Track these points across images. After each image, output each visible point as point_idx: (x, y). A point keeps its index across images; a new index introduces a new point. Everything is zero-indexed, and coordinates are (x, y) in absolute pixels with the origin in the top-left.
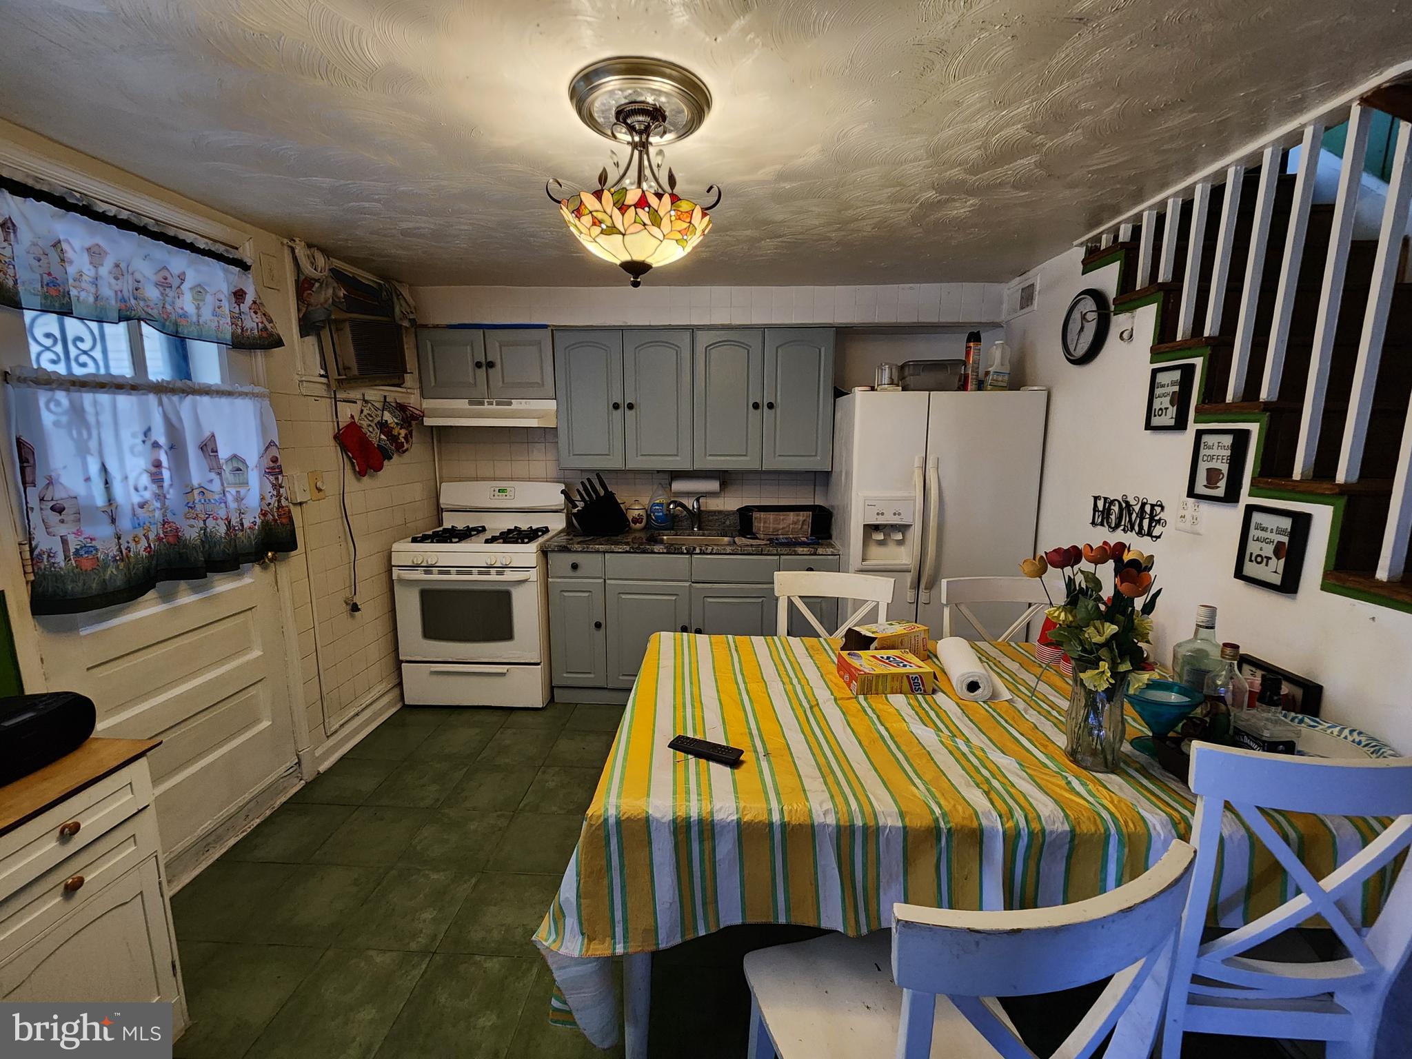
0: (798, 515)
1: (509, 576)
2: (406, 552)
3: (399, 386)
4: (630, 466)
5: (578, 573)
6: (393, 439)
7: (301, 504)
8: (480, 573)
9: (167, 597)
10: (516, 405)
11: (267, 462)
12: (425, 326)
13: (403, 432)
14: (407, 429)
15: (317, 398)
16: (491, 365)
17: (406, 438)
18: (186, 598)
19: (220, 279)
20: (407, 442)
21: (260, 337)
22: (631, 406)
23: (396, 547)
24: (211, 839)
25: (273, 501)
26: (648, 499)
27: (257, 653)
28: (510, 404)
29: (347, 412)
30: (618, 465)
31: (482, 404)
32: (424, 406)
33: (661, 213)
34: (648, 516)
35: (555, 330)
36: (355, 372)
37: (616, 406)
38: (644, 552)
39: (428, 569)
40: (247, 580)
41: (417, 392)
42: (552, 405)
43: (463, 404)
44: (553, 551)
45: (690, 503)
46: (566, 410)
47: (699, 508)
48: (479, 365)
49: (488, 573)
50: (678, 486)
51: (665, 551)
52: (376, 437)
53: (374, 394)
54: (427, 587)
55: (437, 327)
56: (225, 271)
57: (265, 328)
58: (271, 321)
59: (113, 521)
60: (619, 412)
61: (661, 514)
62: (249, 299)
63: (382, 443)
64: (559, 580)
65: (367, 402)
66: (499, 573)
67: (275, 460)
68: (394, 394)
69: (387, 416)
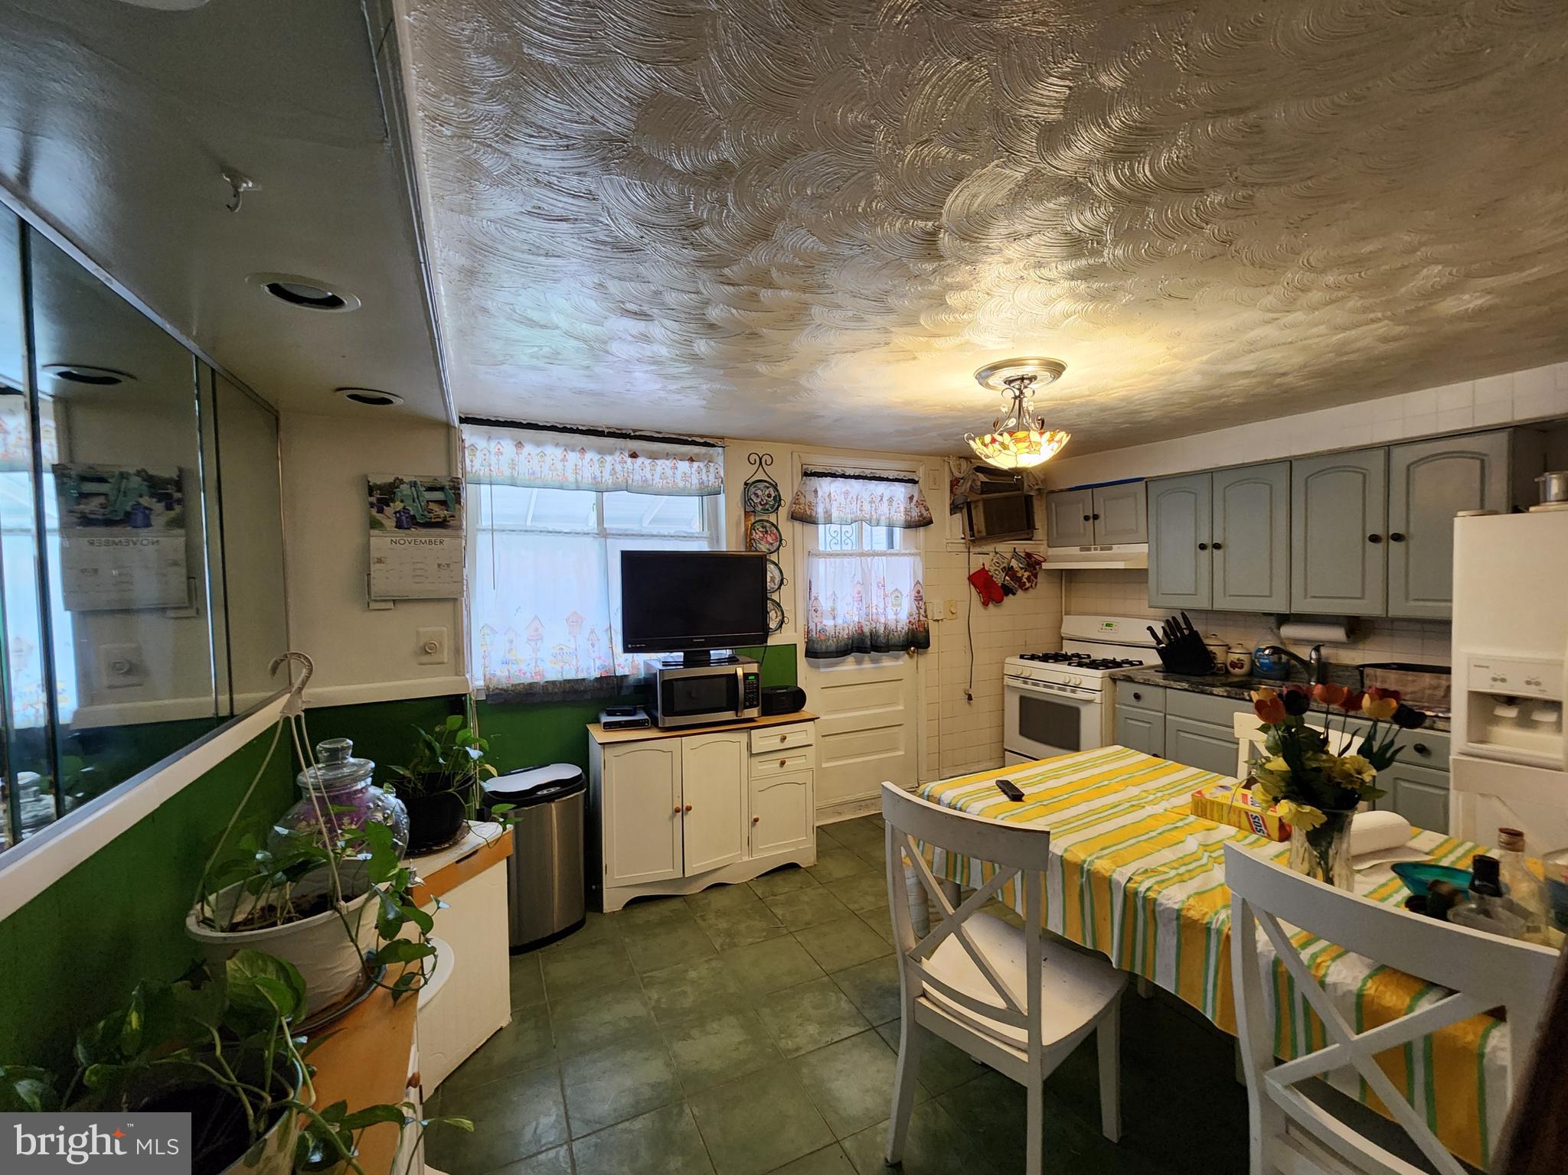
0: (1439, 678)
1: (1080, 695)
2: (1015, 665)
3: (1030, 539)
4: (1217, 607)
5: (1141, 704)
6: (1018, 580)
7: (938, 621)
8: (1060, 689)
9: (859, 662)
10: (1117, 549)
11: (914, 594)
12: (1053, 492)
13: (1026, 574)
14: (1031, 572)
15: (958, 553)
16: (1096, 517)
17: (1028, 579)
18: (867, 665)
19: (900, 491)
20: (1029, 582)
21: (919, 521)
22: (1217, 546)
23: (1008, 660)
24: (863, 803)
25: (916, 616)
26: (1255, 643)
27: (901, 708)
28: (1111, 549)
29: (978, 562)
30: (1205, 605)
31: (1089, 549)
32: (1050, 553)
33: (1006, 442)
34: (1253, 662)
35: (1147, 482)
36: (984, 534)
37: (1203, 547)
38: (1203, 692)
39: (1026, 680)
40: (900, 662)
41: (1045, 542)
42: (1144, 548)
43: (1075, 551)
44: (1120, 680)
45: (1306, 653)
46: (1156, 554)
47: (1319, 659)
48: (1086, 518)
49: (1065, 690)
50: (1287, 631)
51: (1225, 694)
52: (1000, 578)
53: (1005, 548)
54: (1028, 695)
55: (1062, 491)
56: (905, 486)
57: (922, 515)
58: (927, 510)
59: (834, 618)
60: (1206, 553)
61: (1267, 661)
62: (915, 499)
63: (1006, 583)
64: (1124, 707)
65: (996, 553)
66: (1073, 692)
67: (919, 592)
68: (1023, 546)
69: (1014, 563)
